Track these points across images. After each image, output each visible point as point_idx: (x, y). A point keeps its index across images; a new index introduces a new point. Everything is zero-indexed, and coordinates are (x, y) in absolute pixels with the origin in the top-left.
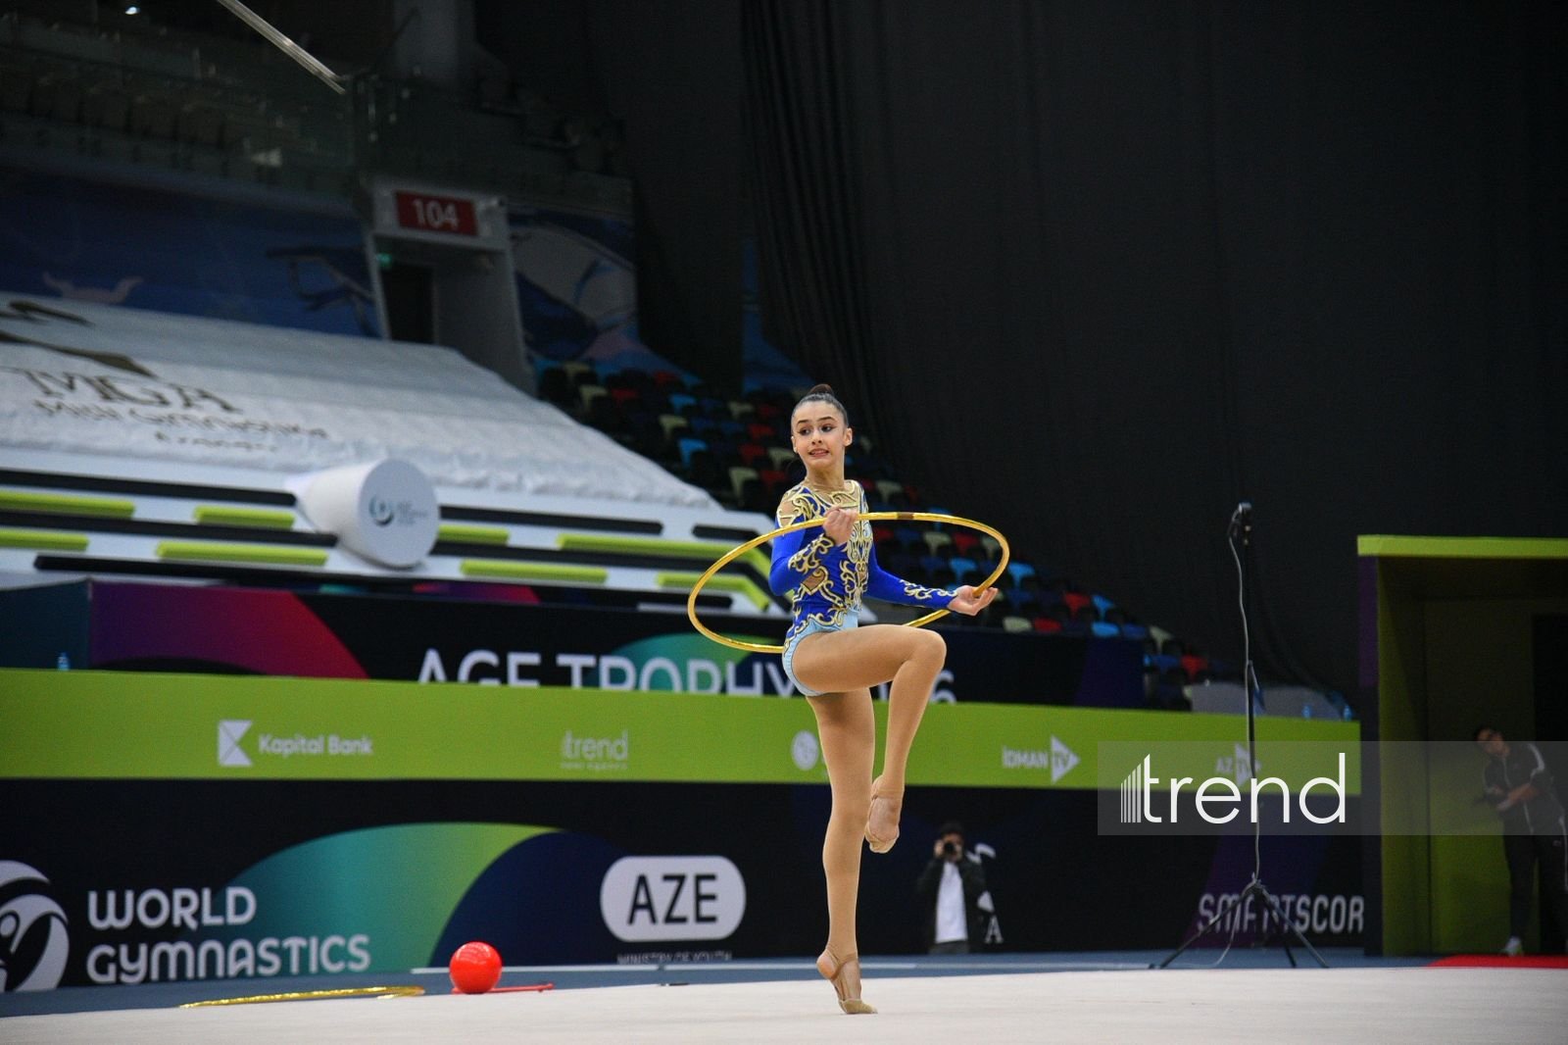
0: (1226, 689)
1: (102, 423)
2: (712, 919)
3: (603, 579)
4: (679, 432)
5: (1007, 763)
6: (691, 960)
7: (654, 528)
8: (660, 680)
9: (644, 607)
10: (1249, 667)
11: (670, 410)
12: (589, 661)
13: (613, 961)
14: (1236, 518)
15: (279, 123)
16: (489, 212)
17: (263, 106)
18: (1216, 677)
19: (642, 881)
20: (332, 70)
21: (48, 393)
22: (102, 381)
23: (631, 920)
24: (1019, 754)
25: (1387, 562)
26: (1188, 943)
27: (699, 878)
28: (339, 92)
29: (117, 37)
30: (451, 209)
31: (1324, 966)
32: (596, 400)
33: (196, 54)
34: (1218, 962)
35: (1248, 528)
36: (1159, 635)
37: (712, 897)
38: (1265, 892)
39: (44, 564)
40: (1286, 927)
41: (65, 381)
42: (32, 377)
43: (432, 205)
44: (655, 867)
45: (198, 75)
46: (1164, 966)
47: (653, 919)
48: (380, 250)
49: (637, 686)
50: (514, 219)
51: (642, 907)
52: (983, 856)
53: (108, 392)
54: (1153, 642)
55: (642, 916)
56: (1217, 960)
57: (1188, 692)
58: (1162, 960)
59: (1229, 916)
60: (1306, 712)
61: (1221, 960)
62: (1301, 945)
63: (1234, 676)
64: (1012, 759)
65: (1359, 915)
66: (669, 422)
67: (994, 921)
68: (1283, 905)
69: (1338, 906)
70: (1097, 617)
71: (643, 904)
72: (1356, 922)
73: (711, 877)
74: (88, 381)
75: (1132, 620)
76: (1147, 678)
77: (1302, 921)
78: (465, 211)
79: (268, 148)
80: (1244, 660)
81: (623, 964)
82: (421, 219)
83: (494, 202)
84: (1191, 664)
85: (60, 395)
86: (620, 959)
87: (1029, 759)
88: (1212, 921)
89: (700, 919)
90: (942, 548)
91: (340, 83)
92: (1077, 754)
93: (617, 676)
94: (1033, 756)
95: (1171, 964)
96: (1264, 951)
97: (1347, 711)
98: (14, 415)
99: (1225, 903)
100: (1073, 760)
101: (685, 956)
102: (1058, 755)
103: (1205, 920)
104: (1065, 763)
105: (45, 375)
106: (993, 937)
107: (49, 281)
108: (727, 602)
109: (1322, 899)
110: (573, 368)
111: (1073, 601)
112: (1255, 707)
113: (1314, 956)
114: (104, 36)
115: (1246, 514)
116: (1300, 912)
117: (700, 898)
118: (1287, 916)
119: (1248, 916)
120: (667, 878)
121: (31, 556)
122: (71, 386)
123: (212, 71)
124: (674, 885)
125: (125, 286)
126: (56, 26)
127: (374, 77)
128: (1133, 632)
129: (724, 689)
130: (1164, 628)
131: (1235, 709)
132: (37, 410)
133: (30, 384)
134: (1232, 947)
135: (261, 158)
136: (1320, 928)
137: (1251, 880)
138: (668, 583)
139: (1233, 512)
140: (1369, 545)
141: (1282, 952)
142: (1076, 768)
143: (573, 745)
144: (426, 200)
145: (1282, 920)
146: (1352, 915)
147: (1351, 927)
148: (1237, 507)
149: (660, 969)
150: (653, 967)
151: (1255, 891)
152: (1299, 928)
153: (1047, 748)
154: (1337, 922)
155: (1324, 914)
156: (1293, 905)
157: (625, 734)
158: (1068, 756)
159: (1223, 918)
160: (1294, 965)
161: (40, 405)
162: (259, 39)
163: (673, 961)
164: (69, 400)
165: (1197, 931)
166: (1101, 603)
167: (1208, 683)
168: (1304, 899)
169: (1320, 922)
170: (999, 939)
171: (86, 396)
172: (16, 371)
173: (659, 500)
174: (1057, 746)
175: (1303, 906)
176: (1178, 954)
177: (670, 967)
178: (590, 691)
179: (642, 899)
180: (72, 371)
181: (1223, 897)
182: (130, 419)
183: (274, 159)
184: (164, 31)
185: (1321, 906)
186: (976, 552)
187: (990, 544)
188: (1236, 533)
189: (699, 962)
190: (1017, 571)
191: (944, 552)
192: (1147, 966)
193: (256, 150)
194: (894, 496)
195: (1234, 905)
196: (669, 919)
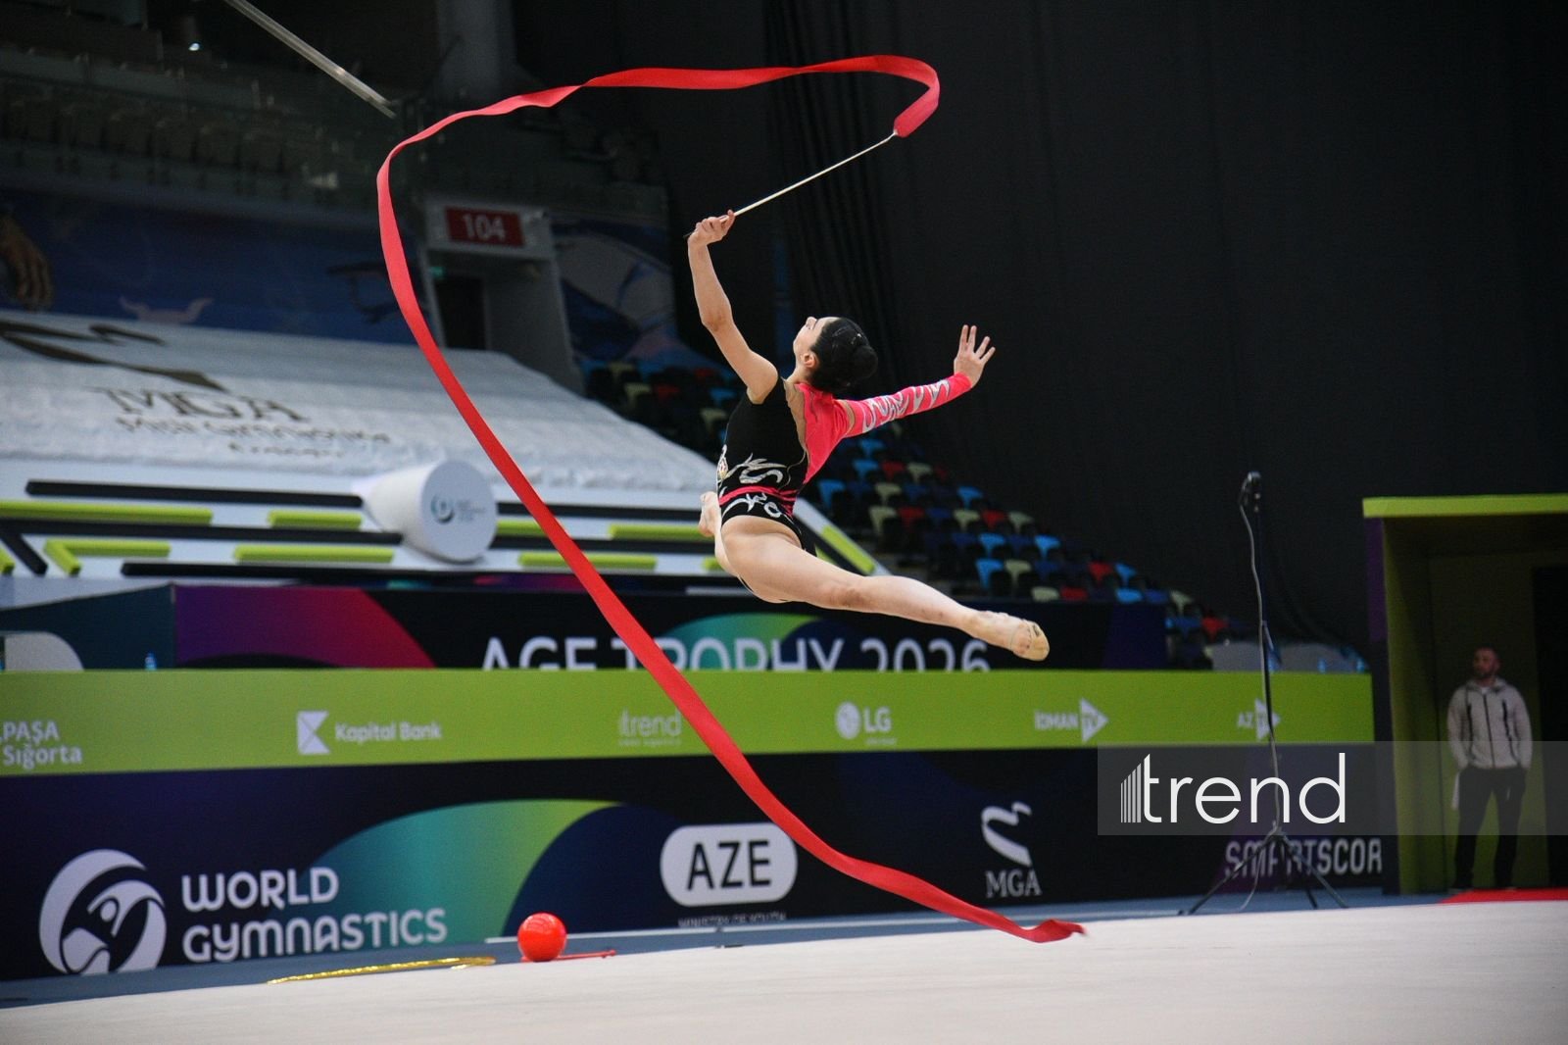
0: (1243, 648)
1: (180, 436)
2: (766, 883)
3: (652, 565)
5: (1039, 726)
6: (748, 922)
8: (709, 660)
9: (692, 591)
10: (1263, 627)
11: (711, 404)
13: (674, 925)
14: (1247, 486)
15: (335, 148)
16: (534, 223)
17: (319, 133)
18: (1238, 636)
19: (699, 849)
20: (382, 95)
21: (128, 410)
22: (178, 396)
23: (690, 886)
24: (1050, 717)
25: (1393, 523)
26: (1215, 888)
27: (753, 844)
28: (390, 116)
29: (181, 73)
30: (498, 222)
31: (1344, 907)
32: (641, 397)
33: (255, 86)
34: (1243, 907)
35: (1258, 496)
36: (1179, 599)
37: (765, 862)
38: (1286, 838)
39: (130, 570)
40: (1309, 873)
41: (143, 398)
42: (111, 395)
43: (480, 219)
44: (710, 835)
45: (257, 104)
46: (1193, 912)
47: (711, 885)
48: (433, 263)
50: (557, 229)
51: (700, 873)
52: (1020, 814)
53: (184, 407)
54: (1174, 606)
55: (701, 882)
56: (1245, 899)
57: (1209, 651)
58: (1192, 907)
59: (1254, 860)
60: (1322, 666)
61: (1247, 901)
62: (1320, 887)
64: (1043, 722)
65: (1378, 856)
66: (710, 415)
67: (1032, 875)
68: (1305, 849)
69: (1358, 849)
70: (1121, 586)
71: (699, 870)
72: (1375, 863)
73: (764, 843)
74: (165, 397)
75: (1152, 585)
76: (1169, 641)
77: (1324, 864)
78: (512, 224)
79: (325, 172)
80: (1259, 621)
81: (684, 928)
82: (471, 234)
83: (538, 214)
84: (1211, 626)
85: (139, 412)
87: (1061, 721)
88: (1238, 866)
89: (755, 883)
90: (972, 524)
91: (390, 107)
92: (1106, 714)
93: (670, 657)
94: (1064, 718)
95: (1199, 910)
96: (1288, 894)
97: (1360, 665)
98: (96, 432)
99: (1250, 849)
100: (1102, 721)
101: (742, 918)
102: (1087, 716)
103: (1232, 866)
104: (1094, 724)
105: (125, 393)
106: (1032, 890)
107: (126, 305)
109: (1341, 842)
110: (618, 368)
111: (1097, 570)
112: (1270, 665)
113: (1332, 896)
114: (169, 73)
115: (1255, 483)
116: (1322, 856)
117: (754, 862)
118: (1309, 862)
119: (1273, 861)
120: (723, 845)
121: (116, 564)
122: (149, 403)
123: (270, 101)
124: (728, 852)
125: (196, 307)
126: (124, 66)
127: (422, 101)
128: (1155, 597)
129: (770, 666)
130: (1185, 591)
131: (1251, 665)
132: (119, 427)
133: (112, 403)
134: (1256, 891)
135: (318, 181)
136: (1341, 870)
139: (1242, 481)
140: (1374, 507)
141: (1304, 894)
142: (1106, 727)
143: (629, 723)
144: (474, 214)
145: (1304, 867)
146: (1372, 856)
147: (1370, 868)
148: (1246, 476)
149: (719, 932)
150: (711, 930)
151: (1278, 837)
152: (1321, 871)
153: (1076, 710)
154: (1357, 863)
155: (1344, 856)
156: (1315, 849)
158: (1096, 717)
159: (1249, 864)
160: (1315, 906)
161: (121, 422)
162: (313, 69)
163: (731, 923)
164: (148, 415)
165: (1224, 876)
166: (1124, 571)
167: (1227, 643)
168: (1325, 843)
169: (1341, 864)
170: (1038, 892)
171: (164, 411)
172: (98, 390)
174: (1085, 708)
175: (1325, 850)
176: (1206, 900)
177: (727, 929)
178: (642, 672)
179: (700, 866)
180: (149, 388)
181: (1248, 845)
182: (205, 431)
183: (331, 181)
184: (225, 65)
185: (1341, 848)
186: (1004, 527)
187: (1017, 519)
188: (1246, 501)
189: (755, 924)
190: (1044, 543)
191: (972, 526)
192: (1176, 912)
193: (314, 174)
194: (924, 478)
195: (1259, 849)
196: (726, 884)
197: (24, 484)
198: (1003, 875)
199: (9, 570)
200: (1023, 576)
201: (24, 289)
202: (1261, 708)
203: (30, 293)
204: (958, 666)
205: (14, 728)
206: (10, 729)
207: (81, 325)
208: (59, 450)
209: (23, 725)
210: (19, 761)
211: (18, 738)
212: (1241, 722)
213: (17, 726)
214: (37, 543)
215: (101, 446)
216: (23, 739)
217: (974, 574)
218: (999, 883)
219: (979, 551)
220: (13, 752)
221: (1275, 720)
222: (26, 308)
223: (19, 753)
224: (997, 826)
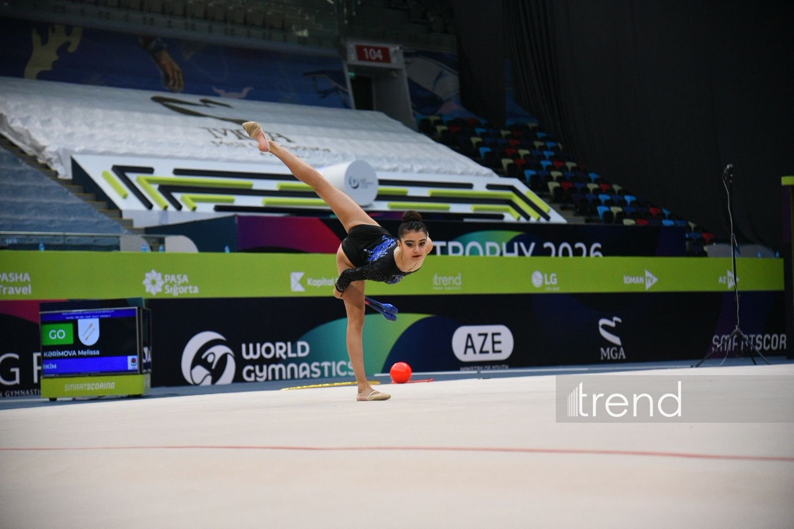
0: (722, 247)
1: (239, 149)
2: (500, 352)
3: (448, 208)
4: (479, 144)
5: (626, 282)
6: (491, 369)
7: (469, 186)
8: (474, 251)
9: (466, 220)
10: (733, 236)
11: (475, 135)
12: (443, 244)
13: (458, 369)
14: (726, 171)
15: (307, 18)
16: (396, 52)
17: (300, 11)
18: (718, 241)
19: (469, 336)
21: (216, 137)
22: (238, 131)
23: (465, 352)
24: (631, 278)
26: (708, 355)
27: (493, 335)
30: (379, 51)
31: (769, 364)
32: (443, 131)
35: (731, 175)
36: (692, 225)
37: (499, 342)
38: (742, 333)
39: (218, 209)
40: (752, 348)
41: (223, 132)
42: (209, 130)
43: (371, 50)
44: (474, 330)
46: (697, 366)
47: (475, 352)
48: (350, 71)
49: (464, 254)
50: (406, 55)
51: (470, 347)
52: (616, 322)
53: (241, 136)
54: (690, 227)
55: (470, 351)
56: (721, 363)
57: (706, 248)
58: (697, 364)
59: (726, 344)
60: (759, 255)
61: (723, 362)
62: (758, 356)
63: (726, 240)
64: (628, 280)
65: (784, 342)
66: (475, 140)
67: (622, 349)
68: (750, 339)
69: (775, 339)
70: (664, 218)
71: (469, 345)
72: (783, 345)
73: (499, 334)
74: (232, 131)
75: (679, 218)
76: (687, 243)
77: (759, 346)
78: (385, 52)
79: (302, 29)
80: (731, 233)
81: (463, 371)
82: (367, 57)
83: (398, 48)
84: (707, 236)
85: (221, 138)
86: (461, 369)
87: (636, 279)
88: (718, 346)
89: (494, 351)
90: (595, 190)
93: (456, 250)
94: (637, 278)
95: (701, 365)
96: (742, 359)
97: (777, 254)
98: (203, 147)
99: (724, 339)
100: (655, 280)
101: (489, 367)
102: (648, 278)
103: (716, 346)
104: (651, 282)
105: (215, 130)
106: (622, 356)
107: (215, 90)
108: (502, 217)
109: (767, 336)
110: (433, 118)
111: (654, 211)
112: (736, 254)
113: (764, 360)
115: (730, 170)
116: (757, 341)
117: (494, 343)
118: (752, 343)
119: (735, 344)
120: (480, 335)
121: (212, 206)
122: (225, 134)
124: (483, 338)
125: (246, 91)
128: (679, 223)
129: (501, 254)
130: (693, 222)
131: (726, 255)
132: (212, 144)
133: (209, 133)
134: (728, 357)
136: (767, 348)
137: (736, 328)
138: (476, 209)
139: (725, 168)
140: (786, 181)
141: (750, 359)
143: (438, 280)
144: (369, 48)
145: (749, 345)
146: (781, 342)
147: (780, 347)
148: (726, 166)
149: (478, 373)
150: (475, 372)
151: (737, 333)
152: (757, 348)
153: (644, 275)
154: (774, 345)
156: (754, 339)
157: (460, 275)
158: (653, 278)
159: (723, 345)
160: (755, 364)
161: (213, 142)
163: (484, 369)
164: (225, 140)
165: (712, 350)
166: (666, 212)
167: (714, 244)
168: (760, 336)
169: (766, 346)
170: (624, 357)
171: (232, 138)
172: (204, 128)
173: (471, 174)
174: (647, 274)
175: (759, 339)
176: (704, 360)
177: (482, 372)
178: (444, 256)
179: (470, 344)
180: (225, 128)
181: (723, 336)
182: (250, 147)
183: (305, 33)
185: (767, 339)
186: (611, 192)
187: (616, 188)
188: (726, 178)
189: (494, 369)
190: (628, 199)
191: (596, 191)
192: (690, 366)
193: (298, 29)
194: (573, 168)
195: (728, 339)
196: (481, 352)
197: (172, 170)
198: (608, 349)
199: (166, 208)
200: (619, 214)
201: (171, 83)
202: (730, 274)
203: (174, 84)
204: (588, 254)
205: (169, 277)
206: (168, 278)
207: (195, 99)
208: (186, 154)
209: (173, 276)
210: (171, 292)
211: (171, 281)
212: (720, 280)
213: (171, 276)
214: (178, 196)
215: (205, 154)
216: (173, 282)
217: (596, 213)
218: (606, 353)
219: (599, 202)
220: (170, 288)
221: (737, 280)
222: (172, 91)
223: (171, 288)
224: (605, 327)
